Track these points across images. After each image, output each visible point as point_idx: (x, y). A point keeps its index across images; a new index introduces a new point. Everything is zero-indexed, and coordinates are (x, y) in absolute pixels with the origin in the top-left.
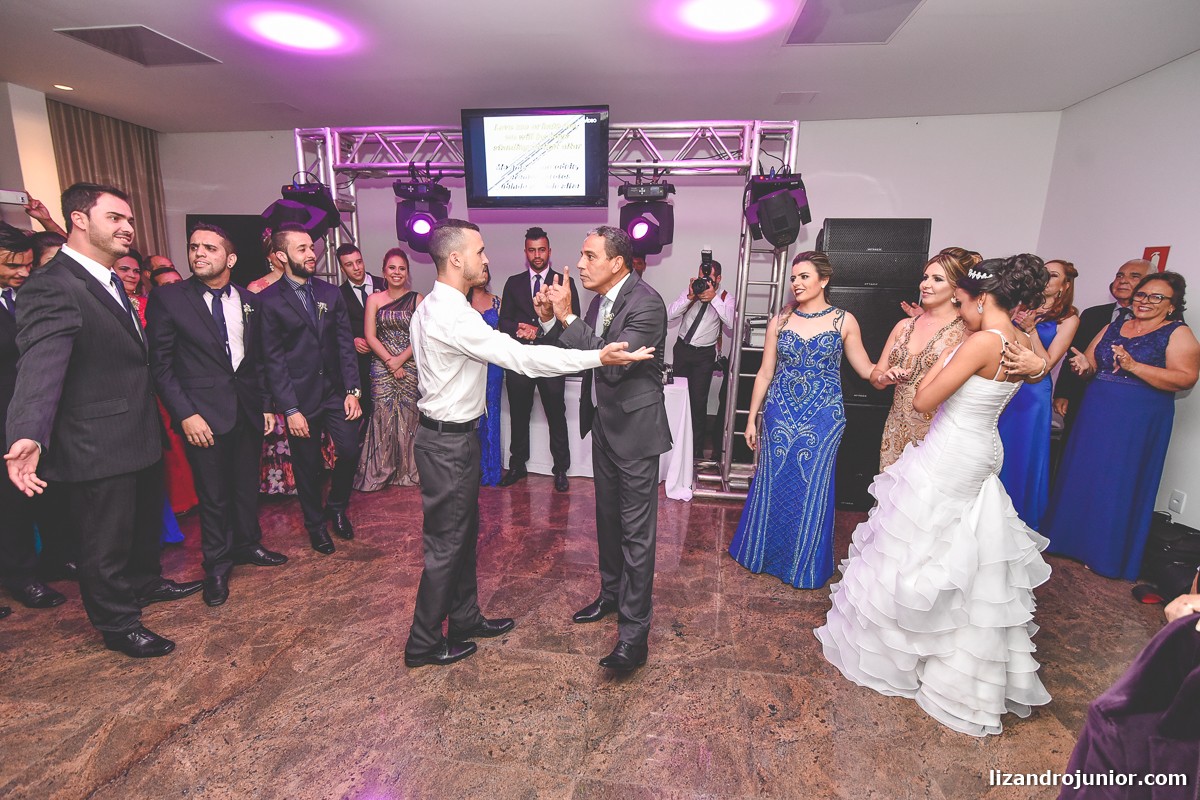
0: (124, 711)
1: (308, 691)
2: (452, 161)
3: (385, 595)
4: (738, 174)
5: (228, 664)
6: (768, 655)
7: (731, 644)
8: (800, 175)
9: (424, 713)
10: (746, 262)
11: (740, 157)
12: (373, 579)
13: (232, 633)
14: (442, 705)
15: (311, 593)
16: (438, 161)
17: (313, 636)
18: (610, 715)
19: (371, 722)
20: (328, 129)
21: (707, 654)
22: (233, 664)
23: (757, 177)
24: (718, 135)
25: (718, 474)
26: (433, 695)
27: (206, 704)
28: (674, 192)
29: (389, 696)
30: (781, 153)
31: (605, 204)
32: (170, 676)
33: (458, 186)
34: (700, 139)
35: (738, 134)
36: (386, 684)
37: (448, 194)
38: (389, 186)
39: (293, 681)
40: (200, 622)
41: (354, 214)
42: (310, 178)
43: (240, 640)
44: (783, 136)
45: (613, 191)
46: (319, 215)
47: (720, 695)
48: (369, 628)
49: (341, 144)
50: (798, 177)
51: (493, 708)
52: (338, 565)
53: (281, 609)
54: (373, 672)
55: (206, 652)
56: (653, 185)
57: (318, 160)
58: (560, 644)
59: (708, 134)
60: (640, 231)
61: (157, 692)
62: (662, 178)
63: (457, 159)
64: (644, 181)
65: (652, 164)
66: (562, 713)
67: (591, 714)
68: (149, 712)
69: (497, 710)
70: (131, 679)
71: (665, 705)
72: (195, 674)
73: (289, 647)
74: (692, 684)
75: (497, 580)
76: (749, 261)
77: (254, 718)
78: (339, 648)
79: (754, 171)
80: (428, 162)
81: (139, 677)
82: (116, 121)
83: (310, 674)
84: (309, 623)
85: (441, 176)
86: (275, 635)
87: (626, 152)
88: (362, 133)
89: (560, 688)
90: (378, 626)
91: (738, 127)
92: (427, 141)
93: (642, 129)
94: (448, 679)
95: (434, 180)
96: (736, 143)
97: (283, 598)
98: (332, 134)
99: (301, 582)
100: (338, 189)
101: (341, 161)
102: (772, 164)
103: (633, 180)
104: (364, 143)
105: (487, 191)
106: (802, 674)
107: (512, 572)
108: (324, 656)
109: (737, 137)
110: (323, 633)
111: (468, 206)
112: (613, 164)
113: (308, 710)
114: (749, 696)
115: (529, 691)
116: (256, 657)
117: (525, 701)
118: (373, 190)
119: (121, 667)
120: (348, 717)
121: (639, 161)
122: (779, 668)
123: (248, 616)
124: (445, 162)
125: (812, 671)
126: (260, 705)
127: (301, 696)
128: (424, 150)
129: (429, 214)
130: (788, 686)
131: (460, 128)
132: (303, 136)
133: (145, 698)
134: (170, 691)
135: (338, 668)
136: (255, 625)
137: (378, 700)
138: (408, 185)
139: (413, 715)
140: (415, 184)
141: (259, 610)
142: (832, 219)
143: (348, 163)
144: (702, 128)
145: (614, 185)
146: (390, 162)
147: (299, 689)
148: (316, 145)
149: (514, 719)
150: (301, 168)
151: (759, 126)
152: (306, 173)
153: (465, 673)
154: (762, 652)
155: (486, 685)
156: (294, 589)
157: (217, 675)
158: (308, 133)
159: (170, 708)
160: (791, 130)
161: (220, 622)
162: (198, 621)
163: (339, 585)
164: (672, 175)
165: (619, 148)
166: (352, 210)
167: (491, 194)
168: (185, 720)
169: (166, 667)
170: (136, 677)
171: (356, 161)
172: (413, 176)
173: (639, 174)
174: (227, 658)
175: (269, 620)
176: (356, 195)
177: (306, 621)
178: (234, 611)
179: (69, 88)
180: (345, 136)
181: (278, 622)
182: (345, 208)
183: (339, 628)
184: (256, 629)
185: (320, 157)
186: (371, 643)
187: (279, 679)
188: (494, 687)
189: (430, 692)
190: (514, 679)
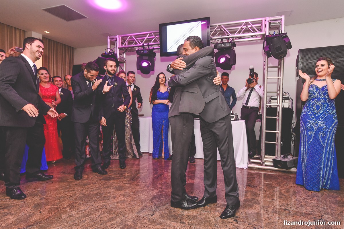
3: (110, 193)
5: (38, 212)
10: (266, 70)
11: (261, 31)
12: (108, 187)
13: (47, 201)
15: (82, 190)
16: (152, 43)
17: (75, 205)
20: (118, 36)
22: (40, 212)
23: (268, 36)
25: (260, 160)
28: (236, 46)
32: (15, 214)
33: (158, 51)
34: (246, 28)
35: (260, 25)
37: (155, 54)
41: (125, 64)
42: (111, 51)
44: (278, 24)
48: (98, 204)
49: (121, 41)
52: (97, 181)
53: (69, 194)
55: (33, 207)
56: (227, 43)
59: (248, 26)
60: (223, 60)
61: (7, 219)
65: (226, 36)
73: (64, 208)
75: (157, 191)
78: (83, 210)
79: (267, 34)
80: (148, 44)
82: (63, 44)
83: (67, 219)
86: (61, 203)
87: (217, 34)
88: (128, 36)
90: (102, 204)
93: (224, 26)
97: (71, 191)
99: (80, 186)
100: (120, 55)
101: (121, 46)
104: (129, 39)
107: (164, 189)
108: (76, 213)
110: (80, 204)
111: (161, 57)
112: (212, 38)
116: (50, 210)
121: (222, 36)
123: (56, 195)
129: (148, 61)
132: (110, 39)
138: (141, 50)
140: (143, 50)
141: (60, 194)
142: (302, 49)
143: (123, 46)
144: (246, 22)
146: (136, 44)
148: (114, 42)
151: (268, 19)
152: (109, 49)
156: (77, 188)
158: (112, 38)
160: (281, 20)
161: (44, 197)
162: (36, 195)
163: (94, 188)
167: (168, 51)
171: (126, 45)
173: (222, 40)
174: (39, 210)
175: (62, 198)
176: (126, 57)
177: (76, 199)
178: (52, 193)
179: (49, 32)
180: (123, 38)
181: (65, 199)
182: (122, 61)
183: (87, 203)
184: (56, 200)
185: (116, 46)
186: (97, 210)
187: (54, 220)
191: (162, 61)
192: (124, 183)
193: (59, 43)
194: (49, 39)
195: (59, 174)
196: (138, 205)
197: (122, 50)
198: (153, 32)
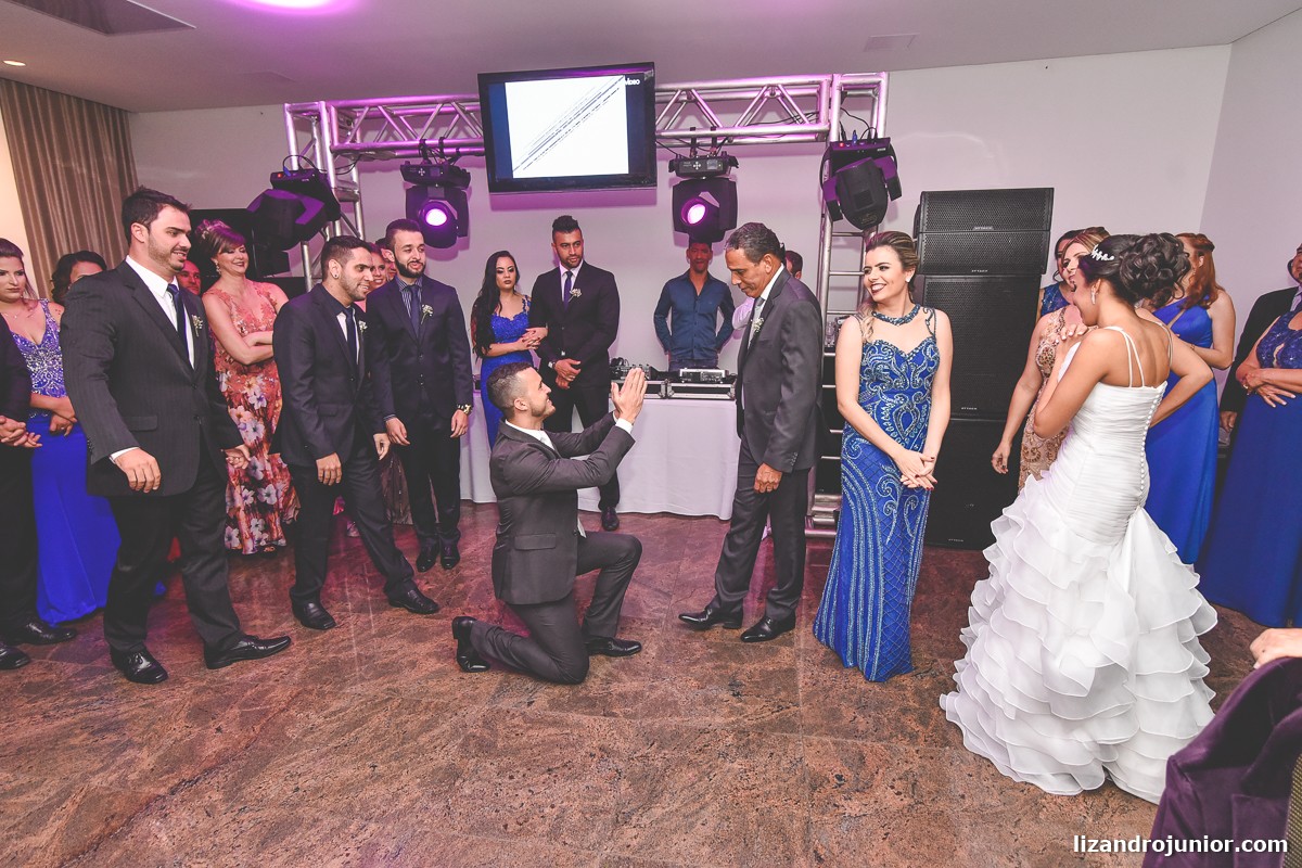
0: (95, 781)
1: (302, 759)
2: (469, 137)
3: (395, 652)
4: (816, 140)
5: (213, 730)
6: (841, 718)
7: (797, 705)
8: (889, 139)
9: (432, 783)
10: (827, 249)
11: (818, 121)
12: (382, 634)
13: (218, 695)
14: (453, 773)
15: (309, 651)
16: (454, 137)
17: (310, 698)
18: (647, 785)
19: (372, 793)
20: (323, 103)
21: (768, 716)
22: (219, 730)
23: (838, 143)
24: (790, 93)
26: (444, 763)
27: (187, 773)
28: (736, 165)
29: (393, 763)
30: (868, 113)
31: (653, 182)
32: (148, 744)
33: (479, 166)
34: (768, 98)
35: (815, 91)
36: (391, 751)
37: (467, 177)
38: (395, 169)
39: (286, 748)
40: (182, 683)
41: (358, 204)
42: (303, 162)
43: (228, 703)
44: (871, 92)
45: (662, 168)
46: (314, 208)
47: (778, 763)
48: (375, 689)
49: (338, 120)
50: (886, 141)
51: (511, 778)
54: (377, 737)
55: (188, 717)
56: (711, 158)
57: (313, 140)
58: (594, 706)
59: (778, 93)
60: (696, 214)
61: (132, 761)
62: (723, 149)
63: (475, 133)
64: (700, 152)
65: (709, 132)
66: (591, 783)
67: (624, 785)
68: (123, 781)
69: (516, 779)
70: (103, 746)
71: (712, 775)
72: (176, 741)
73: (282, 710)
74: (746, 751)
76: (830, 247)
77: (239, 789)
78: (340, 711)
79: (834, 137)
80: (442, 139)
81: (112, 745)
82: (79, 100)
83: (305, 740)
84: (306, 684)
85: (458, 155)
86: (267, 698)
87: (679, 118)
88: (363, 107)
89: (591, 755)
90: (385, 687)
91: (813, 83)
92: (440, 113)
93: (696, 90)
94: (462, 746)
95: (450, 161)
96: (811, 103)
98: (327, 108)
100: (337, 174)
101: (339, 141)
102: (856, 128)
103: (686, 152)
104: (365, 118)
105: (511, 171)
106: (880, 740)
108: (322, 720)
109: (814, 95)
110: (321, 694)
111: (490, 191)
112: (663, 134)
113: (301, 780)
114: (812, 763)
115: (555, 759)
116: (244, 722)
117: (549, 770)
118: (378, 174)
119: (92, 733)
120: (346, 787)
121: (693, 129)
122: (854, 733)
123: (238, 675)
124: (462, 136)
125: (891, 736)
126: (247, 774)
127: (293, 764)
128: (436, 125)
129: (445, 202)
130: (861, 753)
131: (477, 96)
132: (294, 113)
133: (119, 768)
134: (147, 760)
135: (337, 733)
136: (244, 687)
137: (381, 768)
138: (418, 167)
139: (419, 785)
140: (427, 166)
141: (250, 669)
142: (929, 193)
143: (348, 143)
144: (769, 86)
145: (663, 159)
146: (397, 140)
147: (292, 756)
148: (311, 122)
149: (535, 790)
150: (293, 151)
151: (839, 80)
152: (298, 156)
153: (482, 739)
154: (834, 714)
155: (505, 752)
157: (201, 740)
158: (299, 109)
159: (147, 778)
160: (878, 84)
161: (205, 683)
162: (180, 682)
164: (736, 144)
165: (670, 113)
166: (355, 199)
167: (516, 175)
168: (163, 791)
169: (143, 733)
170: (109, 745)
171: (358, 141)
172: (425, 156)
173: (694, 146)
174: (211, 723)
175: (261, 680)
176: (359, 180)
177: (303, 682)
179: (21, 65)
180: (343, 111)
181: (271, 683)
182: (347, 197)
183: (341, 689)
184: (246, 691)
185: (316, 136)
186: (376, 704)
187: (269, 746)
188: (514, 754)
189: (441, 759)
190: (537, 745)
191: (495, 207)
193: (63, 94)
197: (346, 156)
198: (457, 97)
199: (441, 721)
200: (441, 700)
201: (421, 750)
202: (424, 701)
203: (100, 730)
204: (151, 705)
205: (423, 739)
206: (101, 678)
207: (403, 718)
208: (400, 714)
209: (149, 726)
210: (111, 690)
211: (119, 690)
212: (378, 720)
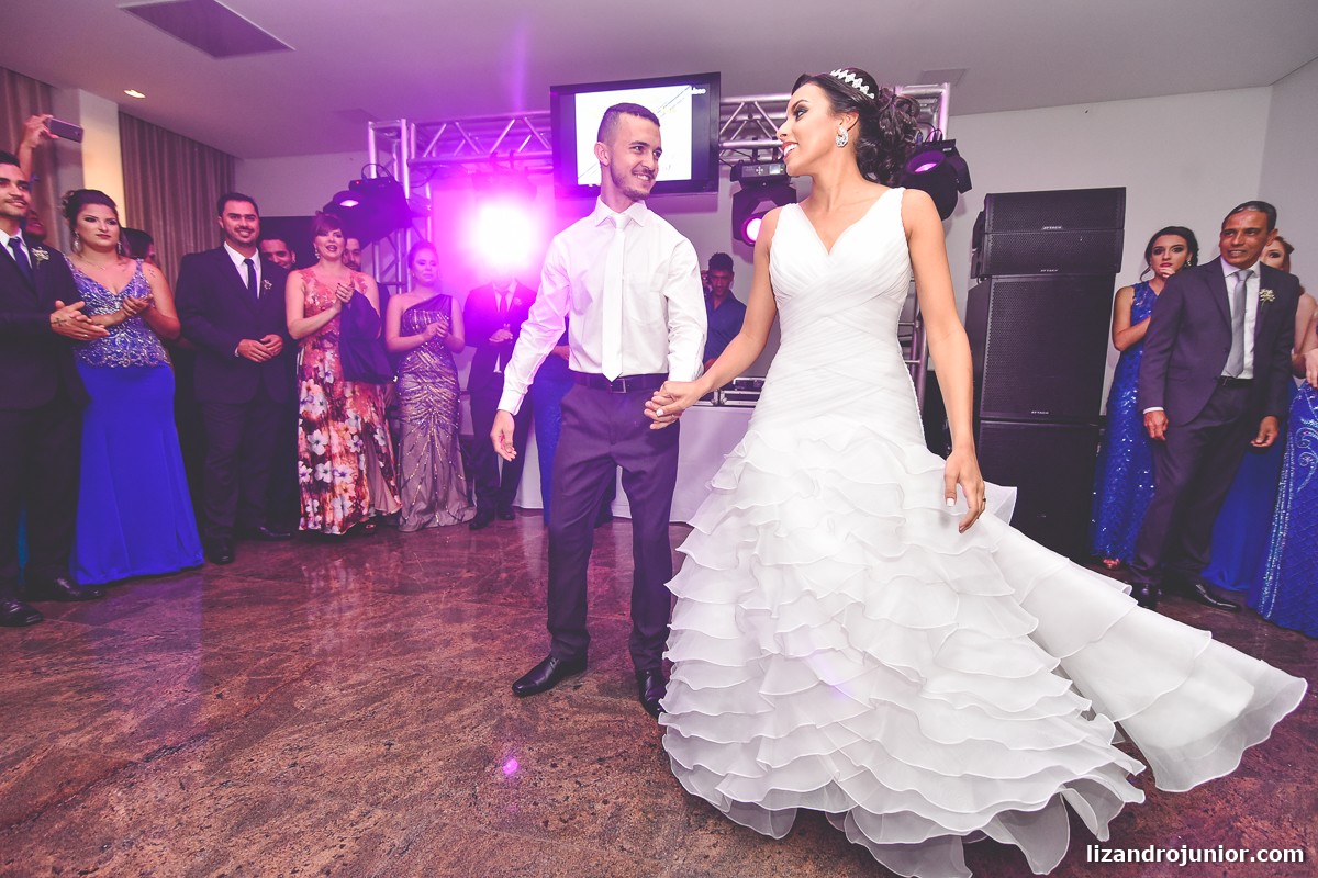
0: (64, 742)
1: (307, 732)
5: (212, 696)
8: (953, 141)
9: (457, 766)
12: (416, 614)
13: (228, 662)
14: (483, 758)
15: (336, 625)
17: (329, 670)
19: (383, 774)
20: (404, 120)
22: (219, 696)
26: (473, 745)
27: (170, 738)
29: (413, 742)
31: (715, 188)
32: (136, 706)
39: (290, 719)
40: (192, 648)
41: (429, 220)
42: (381, 172)
43: (236, 670)
45: (724, 178)
48: (401, 664)
49: (417, 138)
51: (554, 766)
54: (398, 714)
55: (189, 682)
56: (773, 163)
57: (392, 160)
61: (113, 722)
65: (771, 142)
68: (95, 744)
69: (559, 768)
70: (86, 705)
72: (169, 705)
73: (295, 680)
77: (227, 761)
78: (360, 684)
80: (512, 152)
81: (96, 705)
83: (314, 712)
84: (326, 656)
86: (280, 667)
89: (651, 746)
90: (413, 663)
93: (759, 103)
94: (496, 727)
97: (301, 629)
98: (409, 129)
99: (326, 614)
100: (411, 187)
101: (416, 156)
105: (577, 179)
108: (337, 692)
110: (342, 667)
111: (556, 199)
112: (725, 145)
113: (301, 755)
115: (607, 747)
116: (250, 690)
117: (600, 760)
119: (80, 692)
120: (353, 765)
121: (755, 139)
123: (254, 645)
126: (239, 745)
127: (296, 736)
131: (549, 103)
132: (376, 130)
133: (96, 729)
134: (129, 722)
135: (357, 706)
136: (261, 654)
137: (397, 747)
141: (268, 639)
142: (995, 194)
143: (424, 157)
147: (296, 728)
149: (583, 781)
152: (378, 170)
153: (522, 722)
155: (547, 737)
156: (317, 620)
157: (196, 707)
158: (382, 127)
159: (123, 741)
160: (940, 95)
161: (217, 650)
162: (190, 647)
163: (373, 617)
166: (427, 215)
167: (581, 182)
168: (137, 757)
169: (135, 695)
170: (93, 704)
171: (434, 155)
172: (495, 166)
173: (755, 153)
174: (213, 689)
175: (277, 650)
176: (432, 196)
178: (239, 638)
179: (140, 96)
180: (421, 129)
181: (288, 653)
182: (419, 209)
183: (364, 663)
184: (259, 660)
185: (395, 156)
186: (401, 680)
187: (272, 715)
188: (558, 740)
189: (469, 740)
190: (586, 731)
192: (466, 601)
193: (178, 135)
194: (141, 122)
195: (241, 581)
196: (527, 660)
197: (422, 171)
198: (529, 113)
199: (472, 700)
200: (475, 680)
201: (447, 729)
202: (456, 679)
203: (89, 690)
204: (154, 668)
205: (451, 718)
206: (109, 639)
207: (430, 695)
208: (427, 691)
209: (144, 688)
210: (115, 650)
211: (124, 651)
212: (402, 696)
